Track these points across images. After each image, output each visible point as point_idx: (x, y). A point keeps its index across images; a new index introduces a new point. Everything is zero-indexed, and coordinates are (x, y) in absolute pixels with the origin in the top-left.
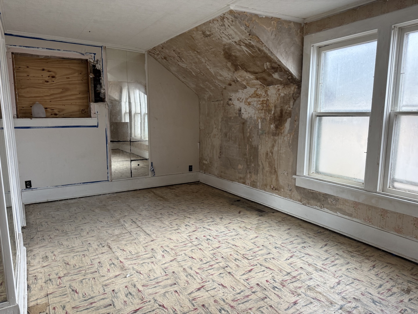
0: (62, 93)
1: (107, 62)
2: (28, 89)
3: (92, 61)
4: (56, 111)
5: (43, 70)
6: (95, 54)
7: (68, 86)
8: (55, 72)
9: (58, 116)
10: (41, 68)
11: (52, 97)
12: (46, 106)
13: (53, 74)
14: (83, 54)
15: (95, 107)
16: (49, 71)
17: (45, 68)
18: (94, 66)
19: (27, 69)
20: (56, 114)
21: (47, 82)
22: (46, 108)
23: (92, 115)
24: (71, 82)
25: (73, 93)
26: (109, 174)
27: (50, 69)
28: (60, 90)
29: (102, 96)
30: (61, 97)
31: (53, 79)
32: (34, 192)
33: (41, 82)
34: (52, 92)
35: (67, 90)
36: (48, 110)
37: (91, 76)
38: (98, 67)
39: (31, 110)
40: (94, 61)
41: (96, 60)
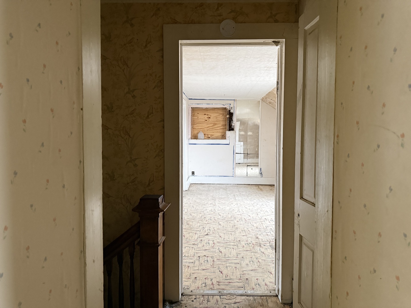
0: (213, 126)
1: (236, 108)
2: (197, 125)
3: (229, 108)
4: (209, 136)
6: (230, 104)
7: (216, 122)
8: (211, 116)
9: (210, 138)
10: (204, 114)
11: (208, 128)
12: (205, 133)
13: (210, 116)
14: (224, 105)
15: (229, 133)
16: (208, 115)
17: (206, 114)
18: (230, 111)
19: (198, 115)
20: (209, 138)
21: (206, 120)
22: (205, 134)
23: (226, 138)
24: (218, 120)
25: (218, 126)
26: (234, 173)
27: (208, 114)
28: (212, 125)
29: (232, 127)
30: (212, 128)
31: (209, 119)
32: (195, 177)
33: (203, 121)
34: (208, 126)
35: (215, 124)
36: (206, 135)
37: (228, 116)
38: (232, 111)
39: (197, 135)
40: (230, 108)
41: (231, 107)
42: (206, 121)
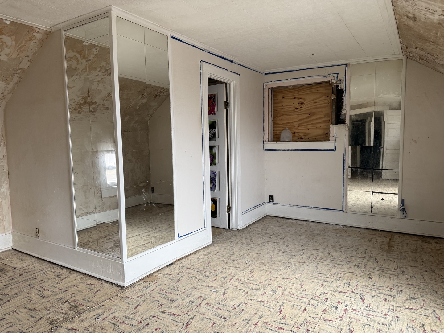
0: (308, 117)
2: (282, 117)
3: (335, 82)
4: (302, 136)
5: (295, 98)
6: (338, 74)
7: (314, 111)
8: (304, 99)
9: (303, 140)
10: (293, 97)
11: (300, 123)
12: (294, 131)
13: (302, 100)
14: (326, 77)
15: (334, 130)
16: (299, 99)
17: (297, 96)
18: (337, 86)
19: (283, 100)
20: (302, 138)
21: (297, 108)
22: (294, 133)
23: (330, 138)
24: (318, 106)
25: (318, 116)
26: (344, 204)
27: (301, 97)
28: (307, 115)
29: (342, 117)
30: (307, 122)
31: (302, 105)
32: (275, 206)
33: (292, 109)
34: (300, 117)
35: (313, 114)
36: (296, 134)
37: (333, 97)
39: (280, 135)
40: (337, 81)
42: (296, 110)
